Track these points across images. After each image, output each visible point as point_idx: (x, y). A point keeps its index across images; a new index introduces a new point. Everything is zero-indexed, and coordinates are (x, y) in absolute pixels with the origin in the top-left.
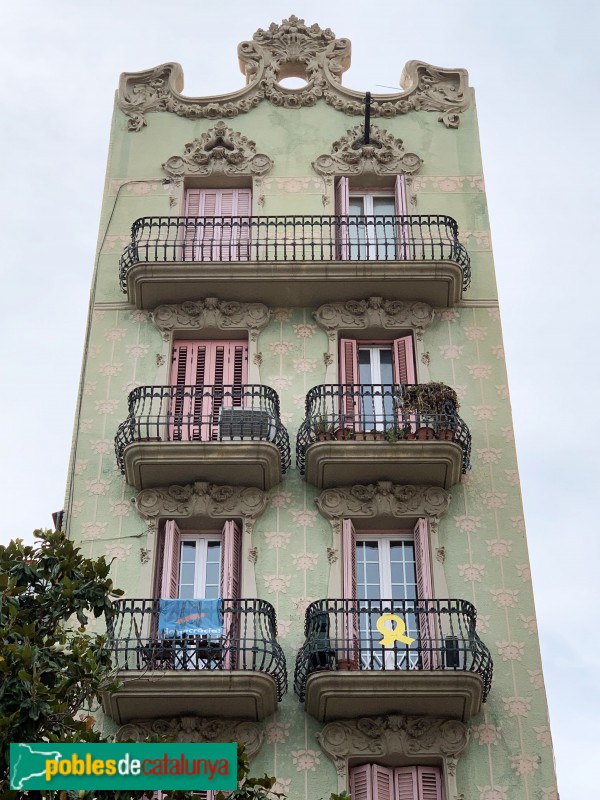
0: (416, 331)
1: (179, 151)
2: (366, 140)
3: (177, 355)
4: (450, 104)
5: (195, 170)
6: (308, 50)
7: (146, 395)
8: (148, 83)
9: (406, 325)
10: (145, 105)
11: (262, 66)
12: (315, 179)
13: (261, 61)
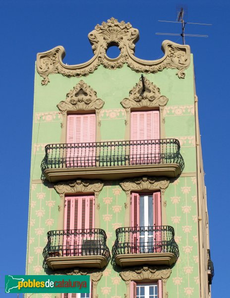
0: (162, 190)
1: (64, 98)
2: (144, 89)
3: (66, 203)
4: (181, 65)
5: (71, 108)
6: (119, 36)
7: (54, 235)
8: (50, 57)
9: (158, 188)
10: (48, 71)
11: (99, 46)
12: (122, 110)
13: (99, 43)
